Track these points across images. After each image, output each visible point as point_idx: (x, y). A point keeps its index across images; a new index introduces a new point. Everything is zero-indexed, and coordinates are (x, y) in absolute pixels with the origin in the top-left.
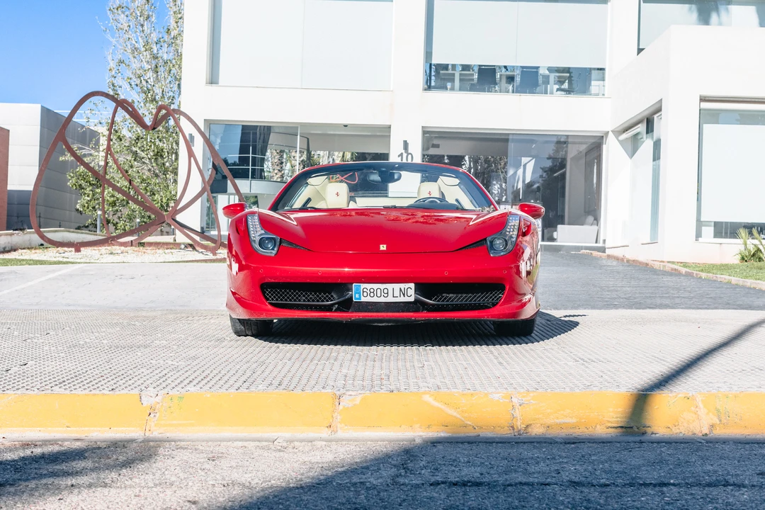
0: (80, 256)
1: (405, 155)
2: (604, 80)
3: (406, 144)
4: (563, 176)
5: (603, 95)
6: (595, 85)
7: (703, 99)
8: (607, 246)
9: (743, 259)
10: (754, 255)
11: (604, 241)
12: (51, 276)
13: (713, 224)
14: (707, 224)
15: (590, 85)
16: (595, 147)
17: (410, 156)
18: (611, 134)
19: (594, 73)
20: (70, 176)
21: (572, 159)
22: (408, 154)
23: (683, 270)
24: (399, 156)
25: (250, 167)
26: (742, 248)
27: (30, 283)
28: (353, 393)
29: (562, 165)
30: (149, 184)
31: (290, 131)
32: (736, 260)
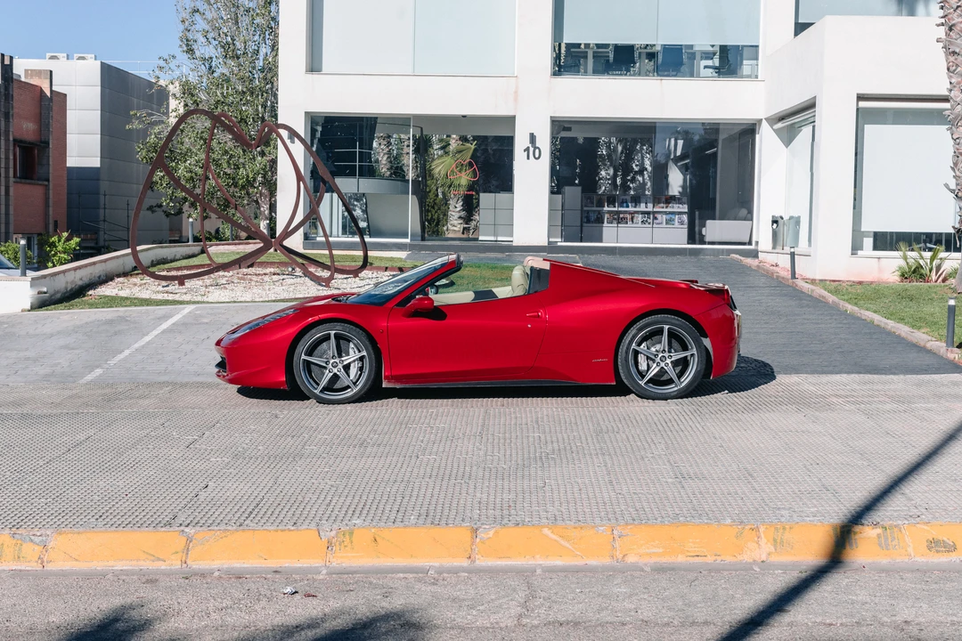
0: (185, 291)
1: (531, 149)
2: (757, 59)
3: (533, 138)
4: (715, 154)
5: (757, 77)
6: (747, 66)
7: (860, 98)
8: (760, 249)
9: (903, 275)
10: (914, 272)
11: (757, 243)
12: (165, 326)
13: (872, 234)
14: (865, 234)
15: (741, 64)
16: (748, 132)
17: (537, 150)
18: (764, 121)
19: (746, 53)
20: (139, 147)
21: (723, 140)
22: (535, 148)
23: (831, 298)
24: (525, 151)
25: (357, 164)
26: (902, 263)
27: (147, 339)
28: (487, 527)
29: (713, 144)
30: (231, 156)
31: (402, 122)
32: (894, 278)
